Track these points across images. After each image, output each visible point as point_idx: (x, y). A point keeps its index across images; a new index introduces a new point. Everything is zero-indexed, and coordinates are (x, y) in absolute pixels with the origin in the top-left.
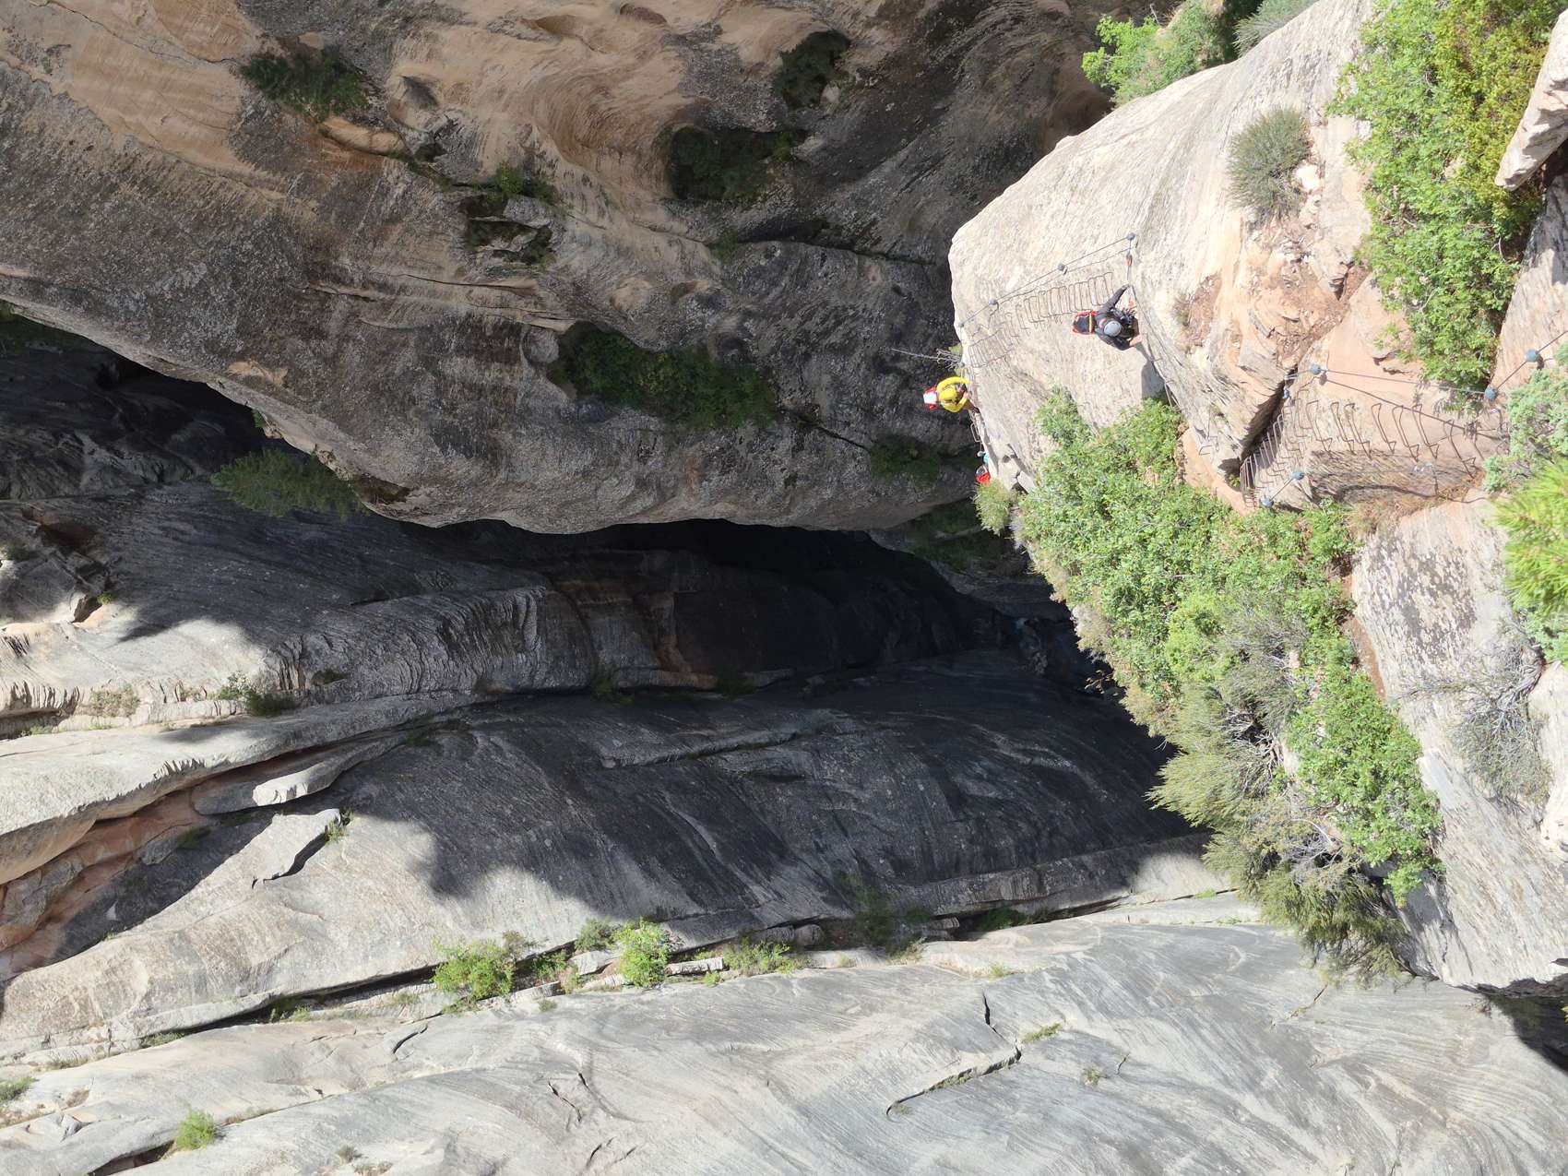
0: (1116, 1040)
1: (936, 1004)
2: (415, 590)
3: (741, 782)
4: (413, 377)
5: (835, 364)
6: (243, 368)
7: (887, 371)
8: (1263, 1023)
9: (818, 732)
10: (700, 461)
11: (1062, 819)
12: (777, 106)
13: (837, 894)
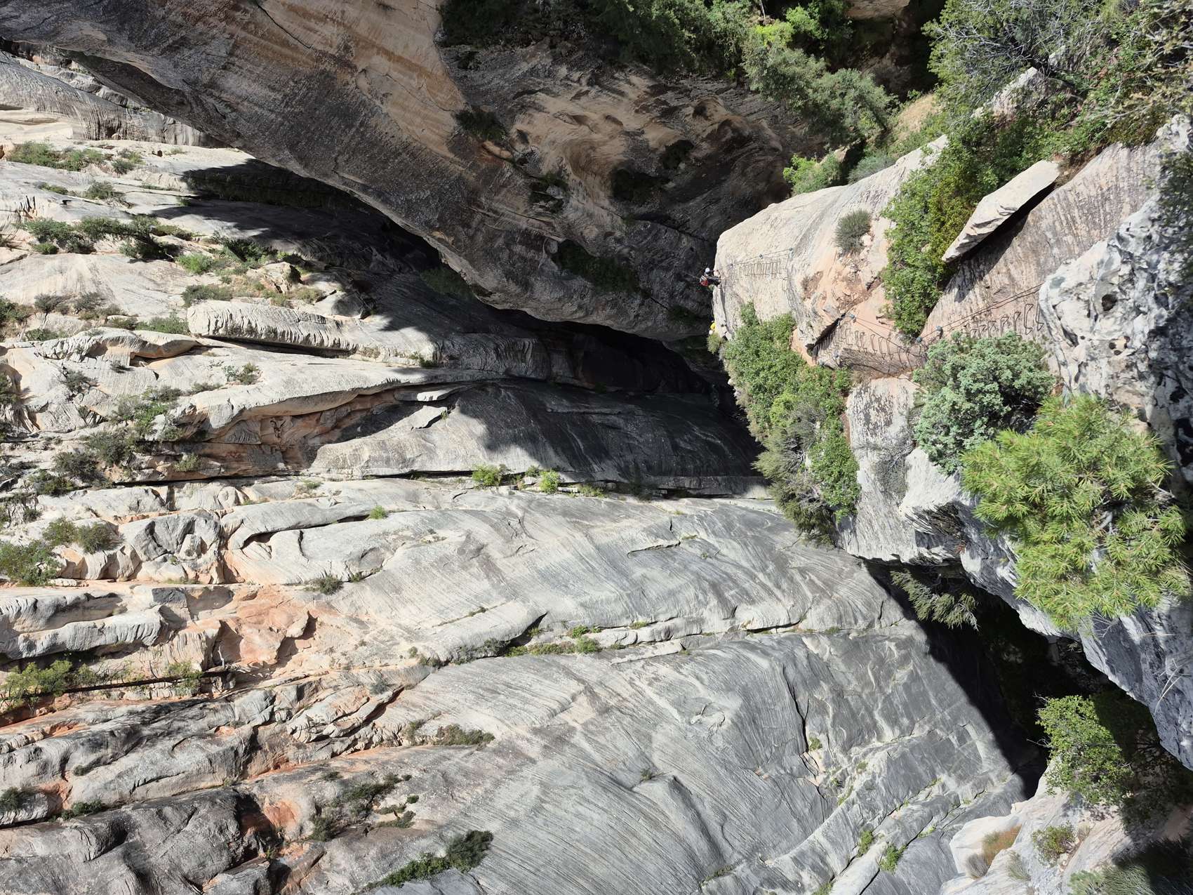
0: (717, 545)
1: (653, 520)
2: (488, 331)
3: (597, 427)
4: (501, 249)
5: (662, 274)
6: (438, 234)
7: (682, 280)
8: (772, 549)
9: (629, 413)
10: (604, 302)
11: (713, 462)
12: (660, 167)
13: (624, 473)
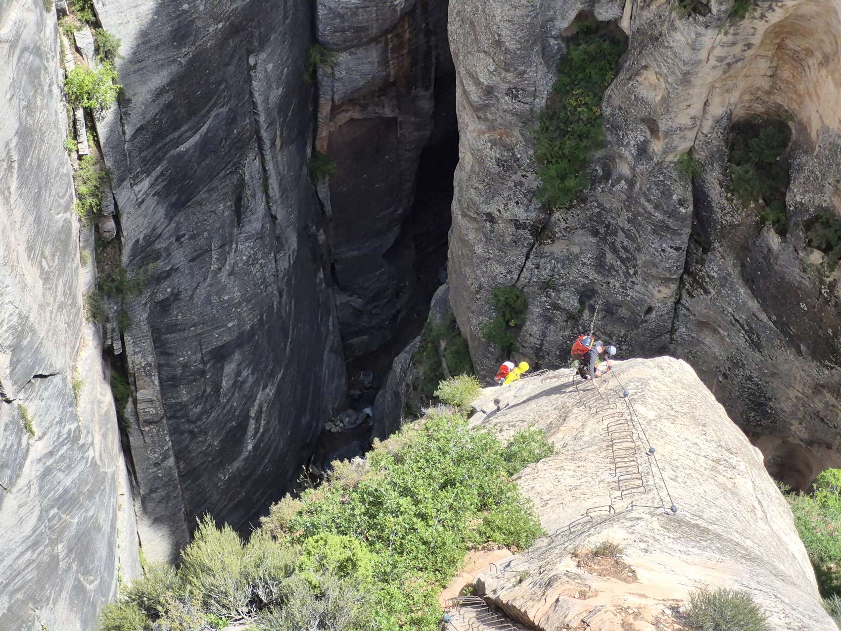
0: (22, 482)
1: (50, 334)
3: (236, 172)
5: (588, 257)
7: (581, 302)
8: (35, 602)
9: (278, 238)
10: (508, 141)
11: (203, 442)
12: (807, 211)
13: (142, 252)
